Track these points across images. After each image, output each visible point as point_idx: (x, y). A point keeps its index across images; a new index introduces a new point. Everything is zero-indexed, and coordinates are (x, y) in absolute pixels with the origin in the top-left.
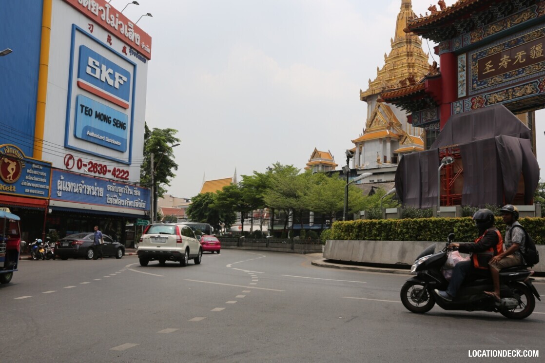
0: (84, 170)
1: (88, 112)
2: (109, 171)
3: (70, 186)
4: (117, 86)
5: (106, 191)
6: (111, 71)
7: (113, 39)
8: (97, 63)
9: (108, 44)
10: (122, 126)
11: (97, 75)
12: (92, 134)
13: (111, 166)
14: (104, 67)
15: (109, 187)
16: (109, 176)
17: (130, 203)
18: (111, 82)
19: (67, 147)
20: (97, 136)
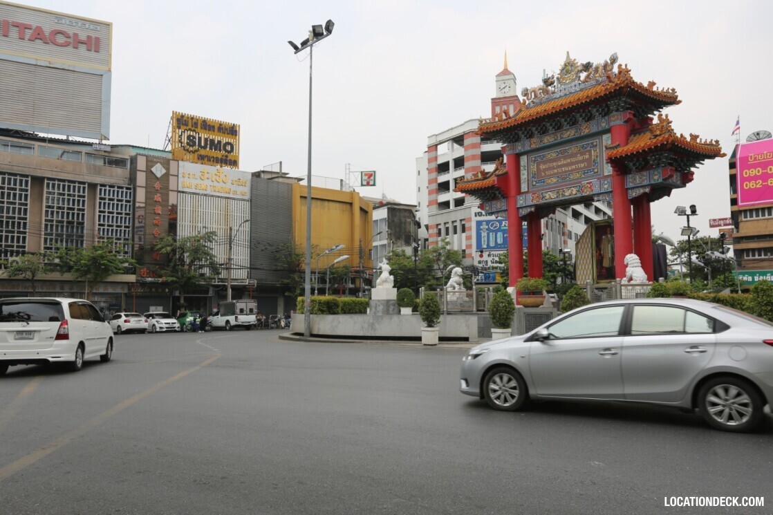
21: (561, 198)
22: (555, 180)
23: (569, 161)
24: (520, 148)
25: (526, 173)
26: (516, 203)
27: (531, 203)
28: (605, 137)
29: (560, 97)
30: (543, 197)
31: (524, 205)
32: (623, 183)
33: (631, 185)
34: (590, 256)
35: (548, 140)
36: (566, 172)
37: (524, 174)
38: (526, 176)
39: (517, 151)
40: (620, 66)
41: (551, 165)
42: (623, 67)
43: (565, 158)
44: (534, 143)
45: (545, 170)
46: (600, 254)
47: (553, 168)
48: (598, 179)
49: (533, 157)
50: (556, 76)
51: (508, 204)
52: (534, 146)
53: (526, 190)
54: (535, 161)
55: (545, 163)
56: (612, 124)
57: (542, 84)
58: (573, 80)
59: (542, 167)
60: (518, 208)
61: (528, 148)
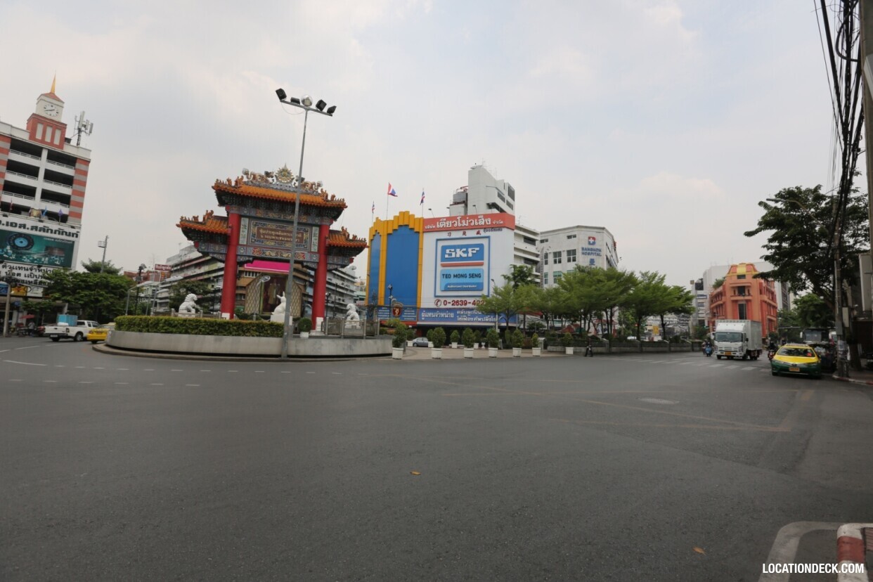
0: (449, 306)
1: (447, 276)
2: (470, 303)
3: (429, 314)
4: (470, 255)
5: (456, 315)
6: (465, 250)
7: (467, 232)
8: (453, 250)
9: (464, 236)
10: (479, 276)
11: (453, 255)
12: (452, 286)
13: (471, 300)
14: (458, 250)
15: (458, 312)
16: (469, 306)
17: (480, 319)
18: (465, 255)
19: (436, 296)
20: (455, 287)
21: (279, 257)
22: (273, 244)
23: (285, 234)
24: (245, 212)
25: (246, 231)
26: (236, 251)
27: (252, 255)
28: (314, 228)
29: (277, 189)
30: (264, 253)
31: (244, 254)
32: (326, 260)
33: (331, 262)
34: (258, 295)
35: (271, 215)
36: (282, 240)
37: (243, 231)
38: (246, 233)
39: (242, 214)
40: (322, 190)
41: (270, 232)
42: (324, 191)
43: (283, 231)
44: (260, 213)
45: (264, 234)
46: (267, 295)
47: (272, 235)
48: (309, 252)
49: (253, 222)
50: (275, 174)
51: (228, 250)
52: (259, 215)
53: (245, 243)
54: (255, 225)
55: (264, 229)
56: (324, 223)
57: (263, 174)
58: (288, 183)
59: (261, 231)
60: (237, 255)
61: (253, 213)
